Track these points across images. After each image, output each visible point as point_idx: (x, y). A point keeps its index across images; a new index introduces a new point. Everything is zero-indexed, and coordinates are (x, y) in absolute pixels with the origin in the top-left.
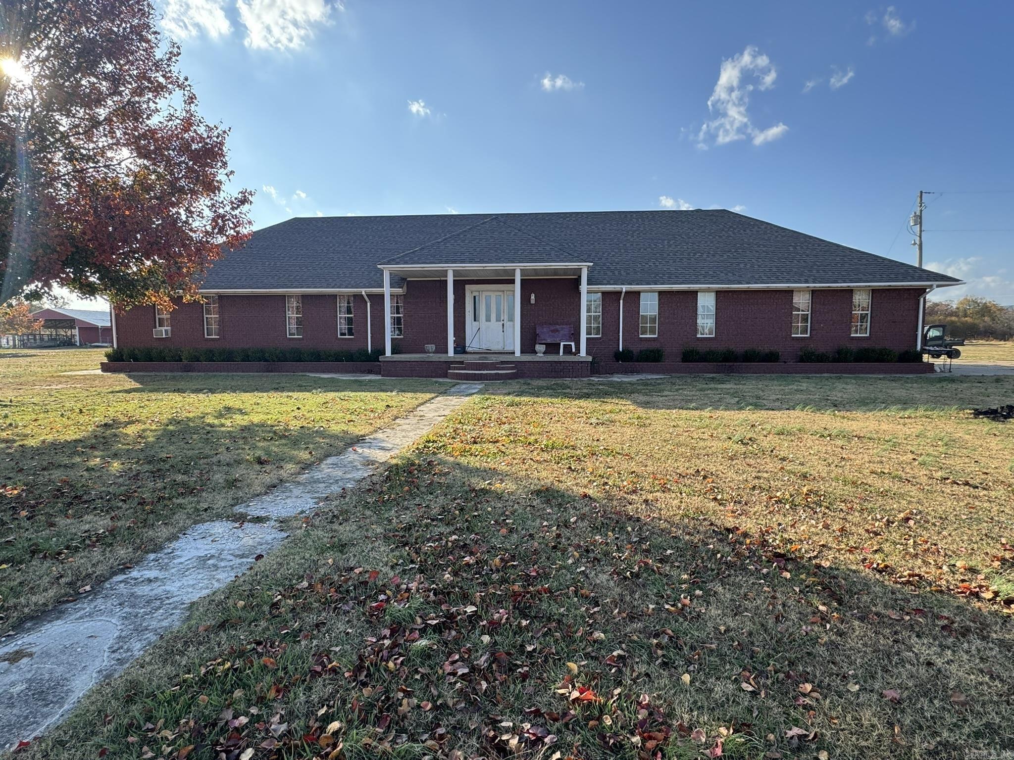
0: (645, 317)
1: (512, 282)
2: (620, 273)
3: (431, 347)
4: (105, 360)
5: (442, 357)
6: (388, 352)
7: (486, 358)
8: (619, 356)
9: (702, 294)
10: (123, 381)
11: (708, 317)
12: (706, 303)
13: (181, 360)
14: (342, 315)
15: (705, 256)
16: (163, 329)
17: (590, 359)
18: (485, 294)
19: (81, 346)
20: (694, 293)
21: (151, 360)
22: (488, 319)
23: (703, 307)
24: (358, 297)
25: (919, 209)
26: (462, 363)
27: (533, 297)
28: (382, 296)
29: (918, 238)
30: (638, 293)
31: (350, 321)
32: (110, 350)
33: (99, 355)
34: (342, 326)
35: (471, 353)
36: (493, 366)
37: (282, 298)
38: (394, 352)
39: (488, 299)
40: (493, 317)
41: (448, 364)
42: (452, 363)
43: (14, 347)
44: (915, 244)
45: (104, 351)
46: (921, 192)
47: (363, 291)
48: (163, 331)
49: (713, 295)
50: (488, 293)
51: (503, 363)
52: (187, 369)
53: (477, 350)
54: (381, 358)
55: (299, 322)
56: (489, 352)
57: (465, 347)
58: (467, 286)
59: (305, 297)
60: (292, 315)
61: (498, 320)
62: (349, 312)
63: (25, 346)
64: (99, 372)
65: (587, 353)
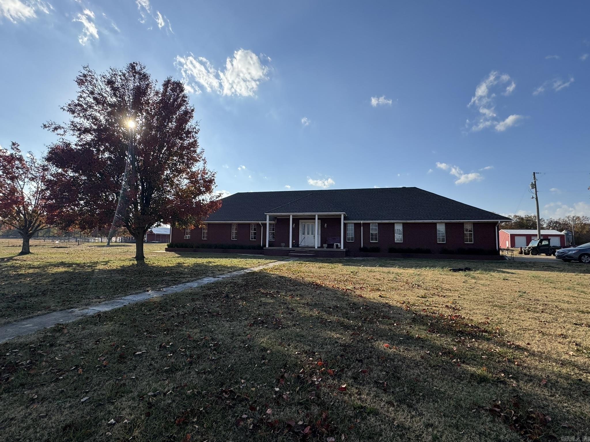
0: (372, 235)
1: (315, 219)
2: (361, 216)
3: (283, 244)
4: (167, 247)
5: (287, 248)
6: (267, 246)
7: (303, 249)
8: (361, 249)
9: (397, 224)
10: (173, 254)
11: (400, 234)
12: (399, 228)
13: (193, 248)
14: (252, 232)
15: (399, 208)
16: (188, 236)
17: (345, 250)
18: (307, 223)
19: (147, 242)
20: (393, 224)
21: (183, 247)
22: (308, 234)
23: (397, 230)
24: (258, 224)
25: (534, 181)
26: (294, 250)
27: (326, 225)
28: (266, 224)
29: (535, 195)
30: (369, 224)
31: (255, 234)
32: (169, 244)
33: (165, 245)
34: (252, 235)
35: (300, 247)
36: (306, 252)
37: (231, 225)
38: (269, 246)
39: (308, 225)
40: (310, 233)
41: (290, 251)
42: (291, 250)
43: (121, 242)
44: (533, 198)
45: (166, 244)
46: (534, 173)
47: (260, 222)
48: (188, 237)
49: (401, 225)
50: (308, 223)
51: (310, 251)
52: (195, 251)
53: (303, 246)
54: (264, 248)
55: (236, 233)
56: (308, 247)
57: (298, 245)
58: (300, 221)
59: (239, 224)
60: (234, 231)
61: (312, 234)
62: (255, 230)
63: (126, 242)
64: (165, 251)
65: (344, 248)
